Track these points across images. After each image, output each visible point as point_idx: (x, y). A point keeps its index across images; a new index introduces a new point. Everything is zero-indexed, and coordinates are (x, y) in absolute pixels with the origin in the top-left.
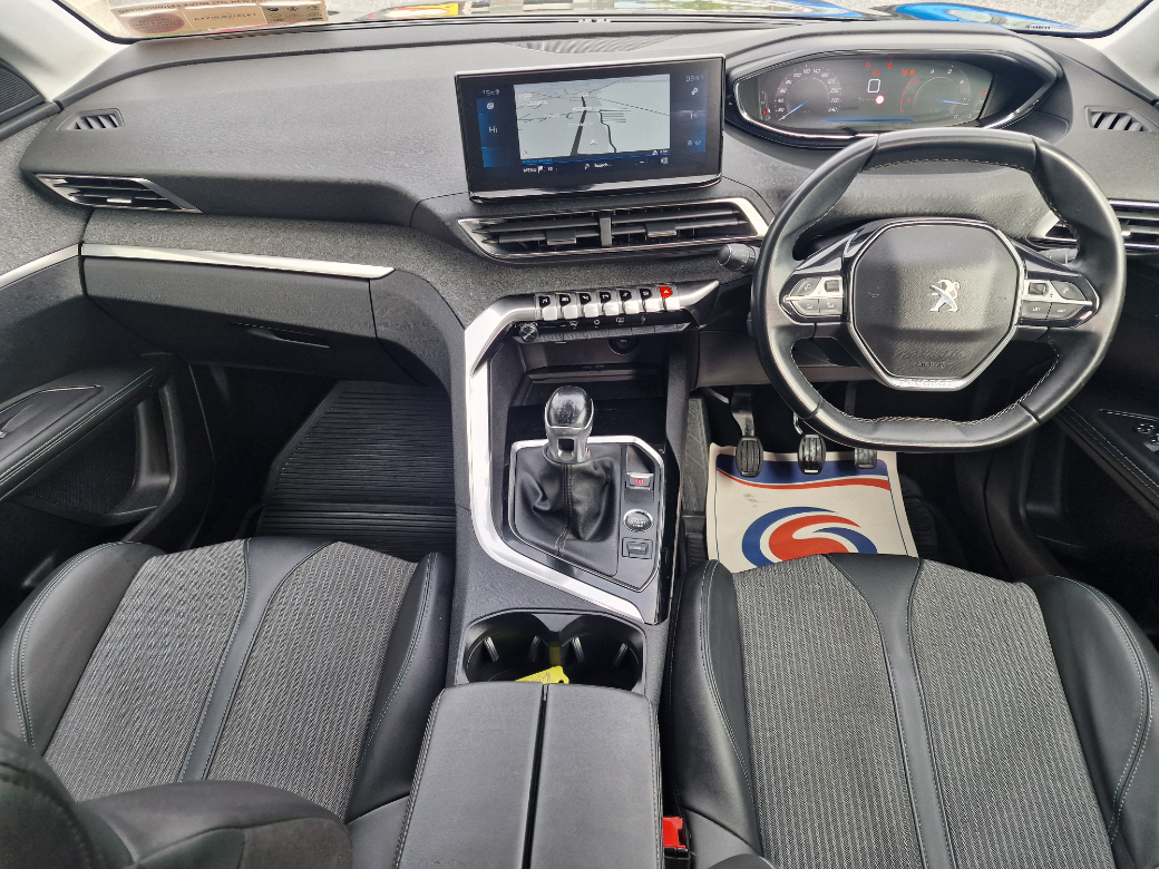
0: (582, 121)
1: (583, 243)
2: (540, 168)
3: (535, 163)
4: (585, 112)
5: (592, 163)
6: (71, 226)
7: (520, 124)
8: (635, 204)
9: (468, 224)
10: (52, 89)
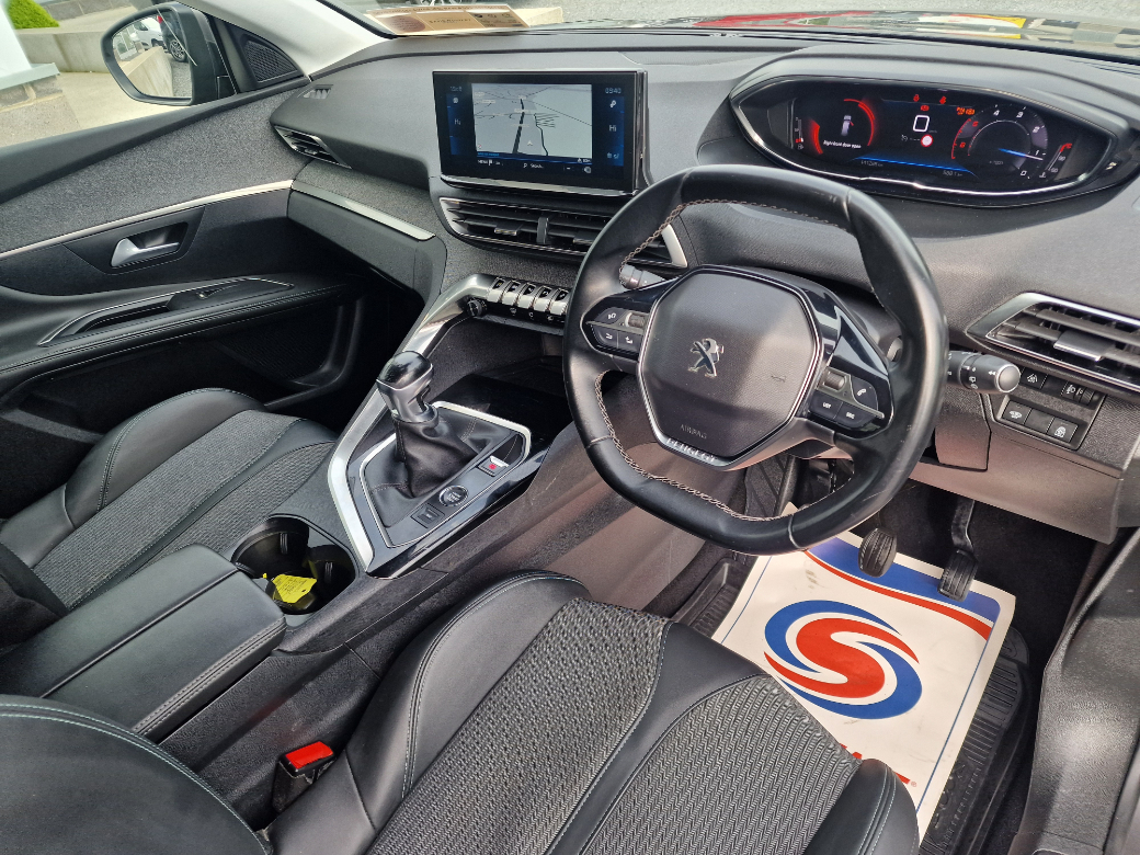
0: (521, 122)
1: (522, 237)
2: (491, 162)
3: (487, 155)
4: (523, 114)
5: (529, 163)
6: (294, 165)
7: (475, 118)
8: (569, 209)
9: (447, 202)
10: (309, 68)
